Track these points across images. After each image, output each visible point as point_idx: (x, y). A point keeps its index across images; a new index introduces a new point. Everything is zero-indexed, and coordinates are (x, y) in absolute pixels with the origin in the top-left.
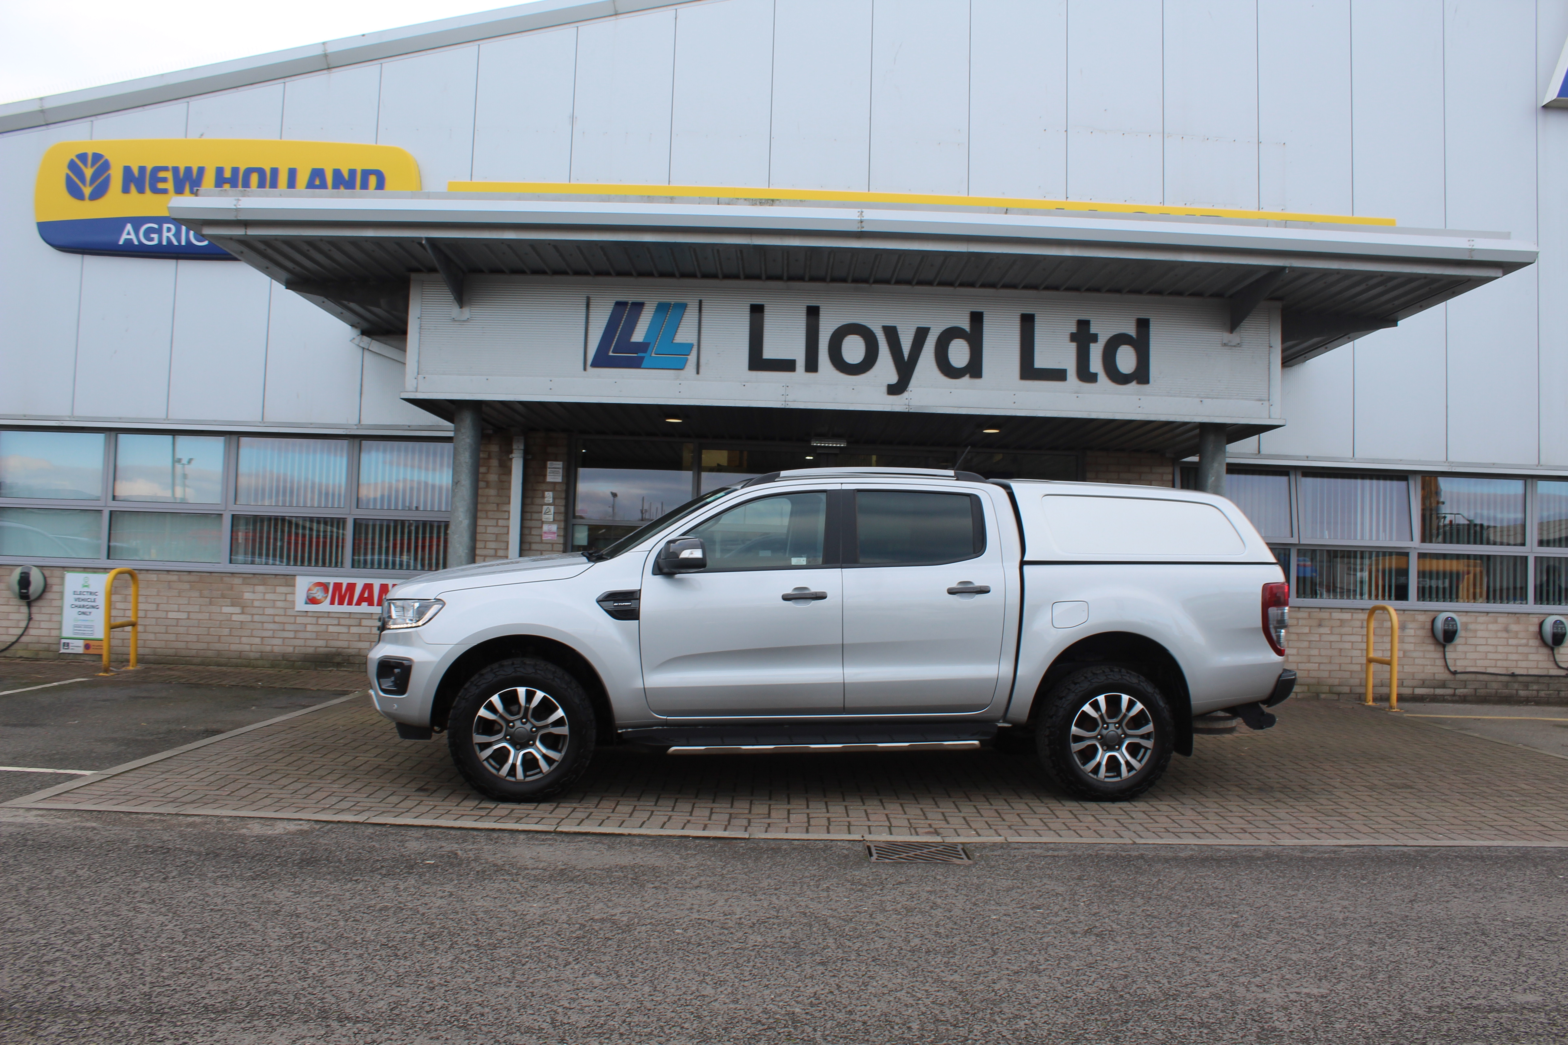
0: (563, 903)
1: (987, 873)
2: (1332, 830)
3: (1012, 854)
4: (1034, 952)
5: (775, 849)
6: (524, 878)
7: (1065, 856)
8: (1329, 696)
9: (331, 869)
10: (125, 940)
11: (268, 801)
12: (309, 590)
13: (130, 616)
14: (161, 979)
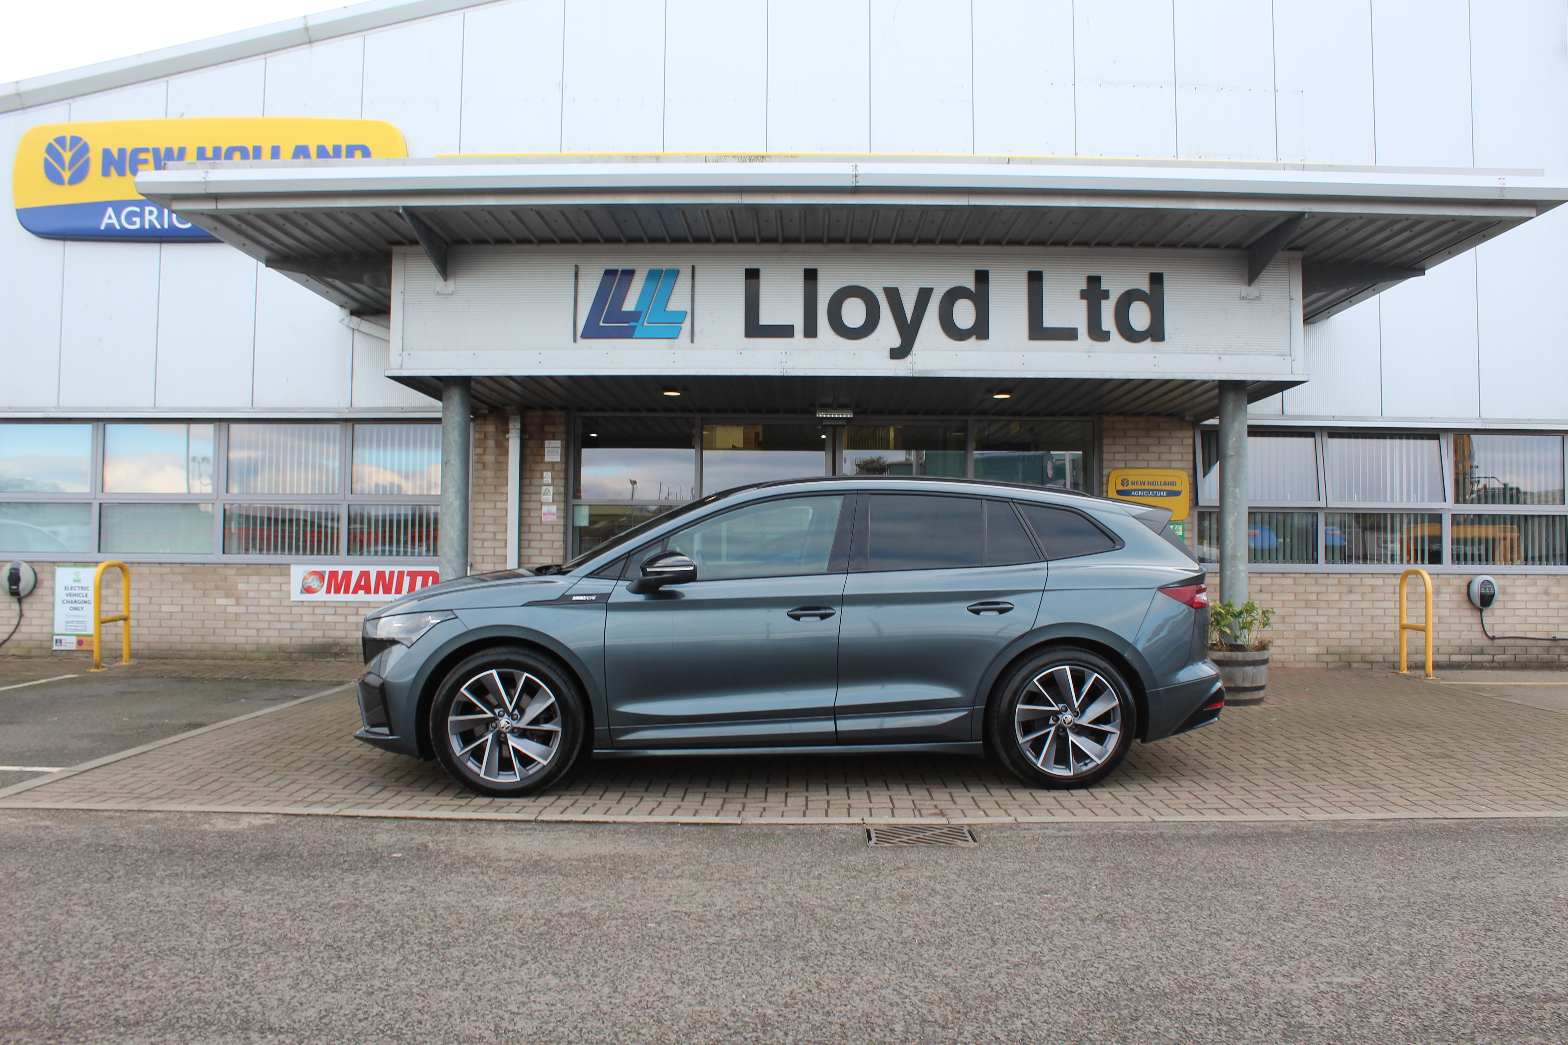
0: (531, 898)
1: (993, 856)
2: (1366, 803)
3: (1021, 835)
4: (1038, 941)
5: (768, 833)
6: (494, 870)
7: (1078, 837)
8: (1361, 665)
9: (290, 865)
10: (49, 947)
11: (238, 795)
12: (304, 579)
13: (122, 611)
14: (75, 990)
